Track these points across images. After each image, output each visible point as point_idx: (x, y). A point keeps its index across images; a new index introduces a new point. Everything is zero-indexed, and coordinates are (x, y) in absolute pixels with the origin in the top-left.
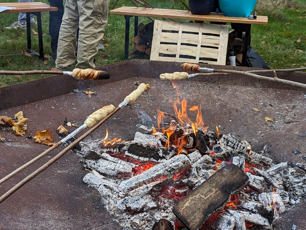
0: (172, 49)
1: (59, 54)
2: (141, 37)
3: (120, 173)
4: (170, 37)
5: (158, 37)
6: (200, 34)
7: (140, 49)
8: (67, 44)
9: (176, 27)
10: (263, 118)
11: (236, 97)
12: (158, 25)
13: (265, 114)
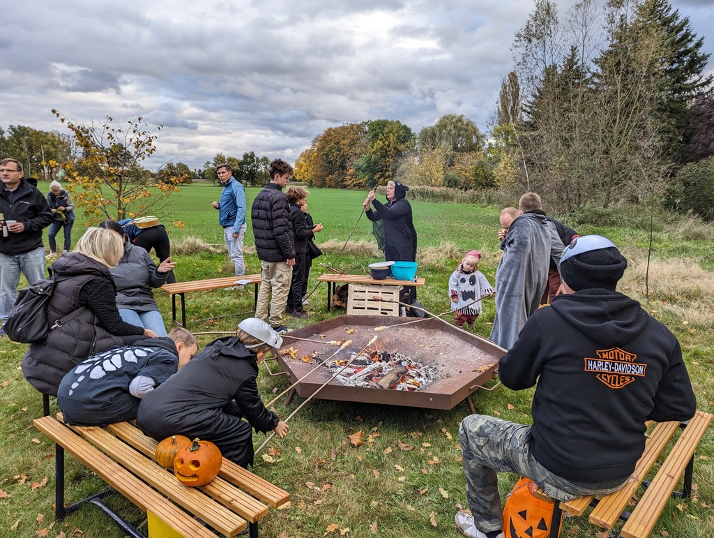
0: (362, 304)
1: (257, 311)
2: (338, 295)
3: (348, 374)
4: (361, 295)
5: (352, 296)
6: (380, 293)
7: (338, 303)
8: (263, 304)
9: (363, 289)
10: (419, 345)
11: (404, 334)
12: (351, 288)
13: (420, 343)
